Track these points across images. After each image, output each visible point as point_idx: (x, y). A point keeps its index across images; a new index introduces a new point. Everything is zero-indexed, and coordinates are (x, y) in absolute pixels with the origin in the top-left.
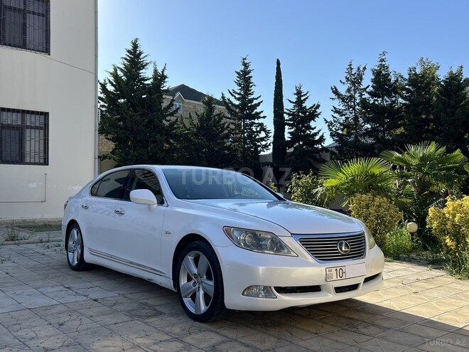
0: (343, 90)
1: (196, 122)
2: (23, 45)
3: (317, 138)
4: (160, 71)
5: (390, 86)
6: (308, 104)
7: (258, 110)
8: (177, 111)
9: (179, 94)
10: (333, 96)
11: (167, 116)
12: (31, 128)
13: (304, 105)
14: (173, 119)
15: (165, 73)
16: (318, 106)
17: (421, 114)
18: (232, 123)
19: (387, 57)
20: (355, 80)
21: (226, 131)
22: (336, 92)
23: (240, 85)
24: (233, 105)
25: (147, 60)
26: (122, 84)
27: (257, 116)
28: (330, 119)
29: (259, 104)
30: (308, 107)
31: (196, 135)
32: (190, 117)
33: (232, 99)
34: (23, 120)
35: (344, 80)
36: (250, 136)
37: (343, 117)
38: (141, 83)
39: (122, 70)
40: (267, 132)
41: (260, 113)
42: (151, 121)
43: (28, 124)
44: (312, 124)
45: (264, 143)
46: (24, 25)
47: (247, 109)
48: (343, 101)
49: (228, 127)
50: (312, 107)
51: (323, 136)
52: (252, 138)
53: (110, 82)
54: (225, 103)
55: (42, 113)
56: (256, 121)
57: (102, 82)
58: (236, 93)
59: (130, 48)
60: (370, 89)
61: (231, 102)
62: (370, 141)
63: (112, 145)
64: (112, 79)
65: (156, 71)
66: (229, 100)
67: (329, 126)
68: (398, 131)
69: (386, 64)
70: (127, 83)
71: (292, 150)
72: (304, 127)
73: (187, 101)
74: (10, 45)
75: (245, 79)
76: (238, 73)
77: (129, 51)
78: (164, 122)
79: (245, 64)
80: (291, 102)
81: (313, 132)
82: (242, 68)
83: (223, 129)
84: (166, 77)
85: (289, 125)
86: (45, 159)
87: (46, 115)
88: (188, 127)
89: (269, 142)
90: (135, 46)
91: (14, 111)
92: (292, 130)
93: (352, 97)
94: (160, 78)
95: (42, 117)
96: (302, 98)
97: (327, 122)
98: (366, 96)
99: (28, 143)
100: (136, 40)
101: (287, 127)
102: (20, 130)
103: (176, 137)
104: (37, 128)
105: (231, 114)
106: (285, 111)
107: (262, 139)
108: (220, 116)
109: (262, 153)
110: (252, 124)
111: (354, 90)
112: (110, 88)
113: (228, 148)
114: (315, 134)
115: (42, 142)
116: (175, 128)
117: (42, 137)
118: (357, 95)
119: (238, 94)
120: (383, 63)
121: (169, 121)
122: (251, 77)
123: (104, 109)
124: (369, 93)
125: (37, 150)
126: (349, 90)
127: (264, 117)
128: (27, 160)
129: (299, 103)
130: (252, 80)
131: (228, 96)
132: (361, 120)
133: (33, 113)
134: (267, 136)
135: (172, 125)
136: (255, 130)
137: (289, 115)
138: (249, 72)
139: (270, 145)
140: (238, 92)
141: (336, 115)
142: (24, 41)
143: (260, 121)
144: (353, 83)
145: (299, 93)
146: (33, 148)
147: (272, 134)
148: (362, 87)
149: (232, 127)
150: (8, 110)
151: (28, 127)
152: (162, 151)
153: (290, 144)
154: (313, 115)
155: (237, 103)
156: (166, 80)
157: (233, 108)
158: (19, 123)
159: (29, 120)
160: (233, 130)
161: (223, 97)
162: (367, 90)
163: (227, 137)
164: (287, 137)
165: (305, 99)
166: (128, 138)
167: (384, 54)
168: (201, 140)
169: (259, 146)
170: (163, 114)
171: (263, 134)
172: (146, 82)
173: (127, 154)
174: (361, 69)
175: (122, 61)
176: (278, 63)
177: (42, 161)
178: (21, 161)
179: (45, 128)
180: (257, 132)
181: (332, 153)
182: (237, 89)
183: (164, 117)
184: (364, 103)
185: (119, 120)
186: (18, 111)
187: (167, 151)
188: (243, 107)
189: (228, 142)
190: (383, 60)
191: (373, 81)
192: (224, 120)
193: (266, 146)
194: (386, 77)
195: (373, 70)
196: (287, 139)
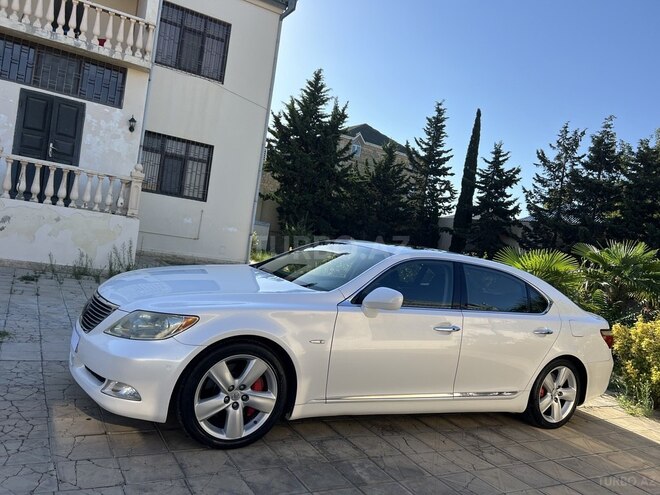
0: (551, 156)
1: (372, 169)
2: (197, 71)
3: (511, 208)
4: (340, 109)
5: (612, 158)
6: (506, 167)
7: (446, 165)
8: (352, 156)
9: (359, 134)
10: (538, 161)
11: (341, 160)
12: (194, 160)
13: (501, 167)
14: (346, 164)
15: (346, 112)
16: (518, 171)
17: (646, 197)
18: (413, 177)
19: (613, 122)
20: (569, 146)
21: (405, 185)
22: (542, 157)
23: (429, 134)
24: (418, 156)
25: (329, 94)
26: (297, 119)
27: (444, 172)
28: (530, 188)
29: (448, 159)
30: (505, 171)
31: (369, 185)
32: (367, 164)
33: (417, 148)
34: (187, 151)
35: (555, 145)
36: (431, 195)
37: (547, 189)
38: (318, 121)
39: (299, 103)
40: (453, 193)
41: (448, 169)
42: (322, 164)
43: (192, 155)
44: (508, 191)
45: (446, 204)
46: (202, 49)
47: (432, 163)
48: (550, 169)
49: (407, 180)
50: (511, 171)
51: (518, 207)
52: (434, 197)
53: (285, 115)
54: (406, 149)
55: (207, 146)
56: (442, 178)
57: (276, 114)
58: (424, 143)
59: (312, 79)
60: (586, 159)
61: (416, 153)
62: (575, 221)
63: (278, 184)
64: (287, 112)
65: (336, 108)
66: (413, 149)
67: (527, 196)
68: (616, 214)
69: (612, 131)
70: (303, 119)
71: (478, 217)
72: (497, 192)
73: (367, 143)
74: (185, 70)
75: (436, 127)
76: (429, 120)
77: (310, 83)
78: (336, 167)
79: (440, 111)
80: (486, 161)
81: (507, 200)
82: (435, 114)
83: (401, 183)
84: (346, 117)
85: (479, 188)
86: (204, 194)
87: (211, 148)
88: (362, 174)
89: (452, 204)
90: (318, 77)
91: (179, 140)
92: (482, 195)
93: (561, 166)
94: (339, 116)
95: (207, 150)
96: (501, 159)
97: (525, 191)
98: (579, 167)
99: (189, 176)
100: (320, 71)
101: (476, 190)
102: (183, 161)
103: (348, 186)
104: (199, 160)
105: (414, 166)
106: (478, 171)
107: (446, 200)
108: (401, 167)
109: (442, 216)
110: (436, 181)
111: (566, 157)
112: (284, 122)
113: (404, 205)
114: (510, 203)
115: (203, 176)
116: (348, 175)
117: (204, 171)
118: (568, 165)
119: (426, 144)
120: (608, 130)
121: (341, 166)
122: (444, 126)
123: (274, 144)
124: (583, 164)
125: (197, 184)
126: (559, 157)
127: (452, 174)
128: (186, 193)
129: (496, 163)
130: (445, 130)
131: (413, 145)
133: (198, 144)
134: (452, 197)
135: (344, 171)
136: (438, 188)
137: (482, 176)
138: (443, 120)
139: (453, 207)
140: (426, 141)
141: (538, 185)
142: (200, 67)
143: (447, 178)
144: (566, 150)
145: (497, 153)
146: (193, 182)
147: (458, 196)
148: (576, 156)
149: (413, 181)
150: (174, 139)
151: (191, 159)
152: (330, 198)
153: (476, 211)
154: (510, 180)
155: (423, 154)
156: (346, 120)
157: (416, 159)
158: (183, 153)
159: (194, 152)
160: (413, 184)
162: (582, 160)
163: (405, 191)
164: (475, 202)
165: (504, 161)
166: (295, 180)
167: (611, 118)
168: (375, 192)
169: (440, 207)
170: (337, 157)
171: (447, 194)
172: (323, 120)
173: (291, 197)
174: (579, 134)
175: (300, 92)
176: (479, 114)
177: (200, 196)
178: (179, 193)
179: (209, 162)
180: (441, 190)
181: (526, 229)
182: (425, 138)
183: (337, 161)
184: (574, 174)
185: (288, 159)
186: (183, 141)
187: (334, 200)
188: (428, 159)
189: (405, 198)
190: (608, 126)
191: (591, 149)
192: (404, 172)
193: (448, 209)
194: (609, 147)
195: (594, 137)
196: (475, 204)
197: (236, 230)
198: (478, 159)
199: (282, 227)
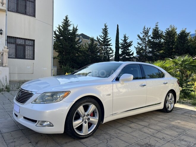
0: (141, 36)
1: (87, 46)
2: (25, 13)
3: (131, 53)
4: (75, 27)
5: (159, 35)
6: (128, 41)
7: (110, 43)
8: (81, 42)
9: (81, 36)
10: (138, 38)
11: (77, 44)
12: (28, 45)
13: (127, 41)
15: (77, 28)
16: (132, 42)
17: (170, 45)
18: (100, 47)
19: (158, 24)
20: (146, 33)
21: (98, 50)
22: (139, 36)
23: (103, 33)
24: (101, 41)
25: (71, 23)
27: (109, 45)
29: (110, 41)
30: (128, 42)
31: (87, 51)
32: (85, 44)
33: (101, 38)
35: (142, 33)
36: (106, 52)
37: (141, 46)
38: (69, 32)
39: (61, 27)
40: (113, 51)
41: (110, 44)
42: (72, 45)
43: (27, 44)
44: (129, 48)
45: (111, 55)
46: (26, 6)
47: (106, 42)
48: (142, 40)
49: (99, 48)
50: (129, 42)
51: (133, 53)
55: (32, 40)
56: (109, 47)
57: (54, 31)
58: (102, 36)
59: (65, 18)
60: (152, 36)
61: (100, 40)
62: (151, 55)
63: (57, 54)
64: (58, 30)
66: (99, 39)
68: (161, 52)
69: (158, 27)
70: (63, 31)
71: (122, 57)
72: (126, 49)
73: (84, 39)
74: (20, 13)
75: (105, 31)
76: (103, 29)
77: (64, 20)
78: (76, 46)
79: (106, 26)
80: (122, 40)
81: (130, 51)
82: (105, 27)
83: (97, 49)
84: (77, 30)
85: (121, 48)
86: (33, 57)
87: (34, 41)
88: (85, 48)
89: (113, 54)
90: (67, 18)
91: (21, 39)
92: (122, 50)
94: (75, 30)
95: (32, 41)
96: (126, 39)
97: (135, 48)
98: (150, 38)
99: (27, 51)
100: (67, 16)
102: (24, 46)
103: (81, 52)
104: (30, 46)
105: (100, 44)
106: (120, 43)
107: (111, 53)
108: (96, 45)
109: (110, 58)
110: (107, 48)
111: (146, 36)
112: (57, 33)
113: (99, 56)
115: (32, 51)
116: (80, 48)
117: (32, 49)
118: (146, 38)
120: (157, 26)
121: (78, 45)
122: (108, 31)
123: (55, 41)
125: (30, 54)
126: (144, 36)
127: (112, 45)
128: (27, 57)
129: (125, 40)
130: (108, 32)
131: (99, 37)
132: (148, 47)
133: (29, 40)
136: (108, 50)
137: (121, 45)
138: (107, 29)
139: (113, 55)
140: (103, 36)
141: (139, 45)
142: (26, 12)
143: (110, 47)
145: (125, 37)
146: (29, 53)
148: (148, 35)
149: (100, 49)
150: (19, 38)
151: (27, 45)
152: (75, 56)
153: (121, 55)
154: (130, 45)
155: (102, 40)
156: (78, 31)
157: (101, 42)
158: (24, 43)
159: (27, 42)
160: (100, 50)
161: (97, 38)
163: (98, 52)
165: (127, 39)
166: (63, 51)
167: (157, 23)
168: (89, 53)
169: (110, 56)
171: (111, 52)
172: (70, 31)
173: (63, 57)
174: (149, 29)
175: (62, 23)
176: (118, 26)
177: (32, 58)
178: (24, 58)
179: (33, 46)
181: (137, 59)
182: (102, 35)
183: (76, 44)
184: (149, 41)
185: (60, 45)
186: (23, 39)
187: (77, 57)
188: (104, 41)
189: (99, 54)
190: (157, 25)
191: (152, 33)
192: (98, 46)
193: (112, 56)
194: (158, 32)
195: (153, 29)
196: (120, 53)
197: (46, 69)
198: (119, 40)
199: (61, 67)
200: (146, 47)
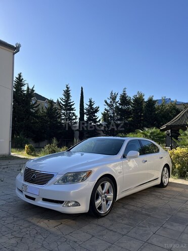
0: (109, 102)
1: (45, 111)
3: (98, 120)
5: (127, 101)
6: (94, 106)
7: (72, 107)
8: (38, 106)
9: (34, 97)
10: (105, 104)
11: (34, 107)
14: (36, 109)
15: (34, 89)
16: (99, 107)
17: (138, 113)
20: (113, 98)
22: (106, 102)
23: (65, 96)
24: (62, 104)
25: (25, 82)
27: (72, 109)
29: (73, 105)
30: (94, 108)
31: (45, 116)
32: (43, 108)
33: (62, 102)
35: (109, 98)
36: (69, 118)
38: (22, 93)
40: (76, 117)
44: (96, 114)
45: (74, 121)
47: (68, 106)
48: (109, 106)
49: (59, 113)
50: (96, 108)
54: (59, 103)
56: (72, 112)
60: (119, 102)
65: (28, 88)
68: (130, 119)
69: (126, 93)
72: (92, 115)
73: (38, 100)
75: (67, 94)
76: (64, 91)
77: (17, 78)
78: (32, 110)
79: (67, 88)
80: (87, 105)
81: (96, 117)
82: (66, 89)
83: (57, 114)
84: (34, 91)
88: (42, 113)
89: (77, 121)
90: (20, 76)
92: (88, 117)
93: (112, 105)
94: (31, 91)
97: (102, 114)
98: (118, 105)
100: (20, 73)
101: (85, 115)
103: (37, 117)
105: (61, 108)
106: (84, 108)
107: (74, 119)
108: (56, 109)
110: (70, 113)
111: (113, 102)
113: (59, 123)
118: (114, 104)
119: (64, 100)
126: (111, 102)
127: (75, 110)
129: (91, 105)
130: (70, 94)
131: (60, 100)
132: (116, 114)
134: (76, 118)
135: (36, 112)
136: (71, 115)
137: (86, 110)
138: (69, 91)
141: (106, 112)
145: (90, 102)
148: (116, 101)
154: (96, 111)
155: (64, 103)
160: (61, 115)
161: (58, 101)
163: (59, 117)
165: (93, 104)
167: (125, 89)
170: (32, 106)
171: (74, 117)
172: (24, 92)
173: (14, 124)
174: (116, 94)
176: (82, 88)
182: (64, 97)
183: (32, 108)
184: (117, 107)
187: (33, 123)
188: (66, 106)
190: (124, 91)
191: (120, 99)
192: (58, 110)
193: (76, 123)
194: (126, 97)
195: (121, 95)
196: (85, 120)
198: (84, 104)
200: (113, 113)
